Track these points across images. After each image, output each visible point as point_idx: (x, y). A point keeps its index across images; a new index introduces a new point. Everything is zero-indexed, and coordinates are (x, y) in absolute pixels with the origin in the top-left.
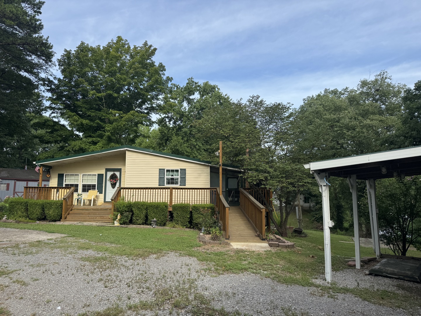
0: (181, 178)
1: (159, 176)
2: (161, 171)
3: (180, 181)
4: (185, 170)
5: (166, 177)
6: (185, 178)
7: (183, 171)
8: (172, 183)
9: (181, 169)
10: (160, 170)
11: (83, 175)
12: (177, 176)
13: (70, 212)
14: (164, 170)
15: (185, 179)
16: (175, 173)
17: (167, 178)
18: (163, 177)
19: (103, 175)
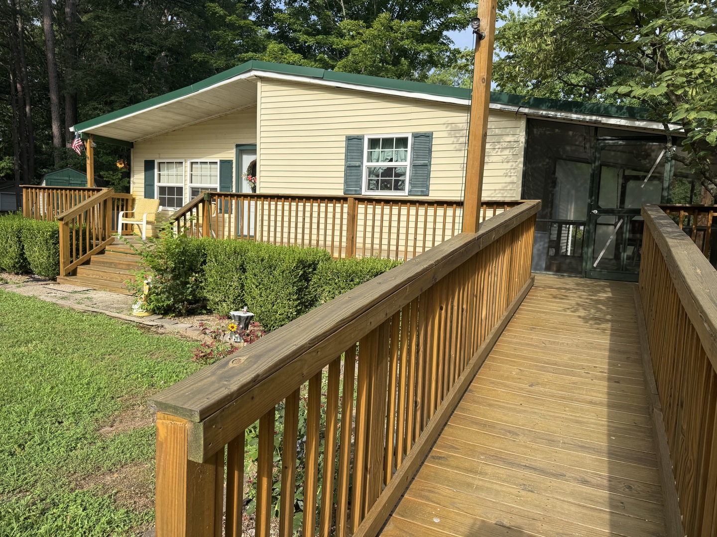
0: (414, 166)
1: (346, 159)
2: (354, 142)
3: (410, 180)
4: (428, 136)
5: (366, 164)
6: (427, 166)
7: (424, 140)
8: (386, 186)
9: (416, 136)
10: (349, 139)
11: (192, 163)
12: (404, 161)
13: (93, 258)
14: (360, 139)
15: (429, 172)
16: (394, 149)
17: (369, 168)
18: (357, 164)
19: (230, 162)
